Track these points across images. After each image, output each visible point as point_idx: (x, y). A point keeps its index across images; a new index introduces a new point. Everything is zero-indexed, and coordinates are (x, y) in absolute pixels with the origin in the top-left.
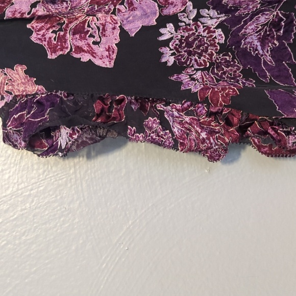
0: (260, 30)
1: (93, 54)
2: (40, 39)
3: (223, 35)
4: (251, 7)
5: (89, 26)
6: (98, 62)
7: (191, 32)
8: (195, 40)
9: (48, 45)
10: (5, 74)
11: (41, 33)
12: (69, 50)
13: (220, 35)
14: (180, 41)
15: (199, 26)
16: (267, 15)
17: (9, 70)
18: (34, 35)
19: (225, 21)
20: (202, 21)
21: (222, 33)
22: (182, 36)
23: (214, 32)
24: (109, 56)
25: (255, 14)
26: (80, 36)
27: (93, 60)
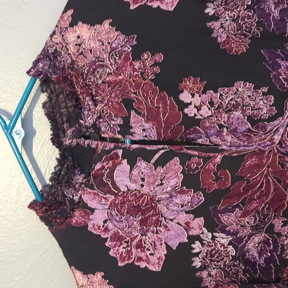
0: (257, 247)
1: (148, 262)
2: (115, 253)
3: (234, 250)
4: (246, 232)
5: (145, 243)
6: (151, 268)
7: (213, 248)
8: (216, 253)
9: (120, 257)
10: (88, 278)
11: (116, 249)
12: (133, 260)
13: (232, 250)
14: (206, 253)
15: (217, 244)
16: (258, 236)
17: (92, 275)
18: (112, 250)
19: (232, 240)
20: (218, 240)
21: (233, 248)
22: (207, 250)
23: (228, 248)
24: (158, 263)
25: (250, 236)
26: (141, 250)
27: (148, 266)
